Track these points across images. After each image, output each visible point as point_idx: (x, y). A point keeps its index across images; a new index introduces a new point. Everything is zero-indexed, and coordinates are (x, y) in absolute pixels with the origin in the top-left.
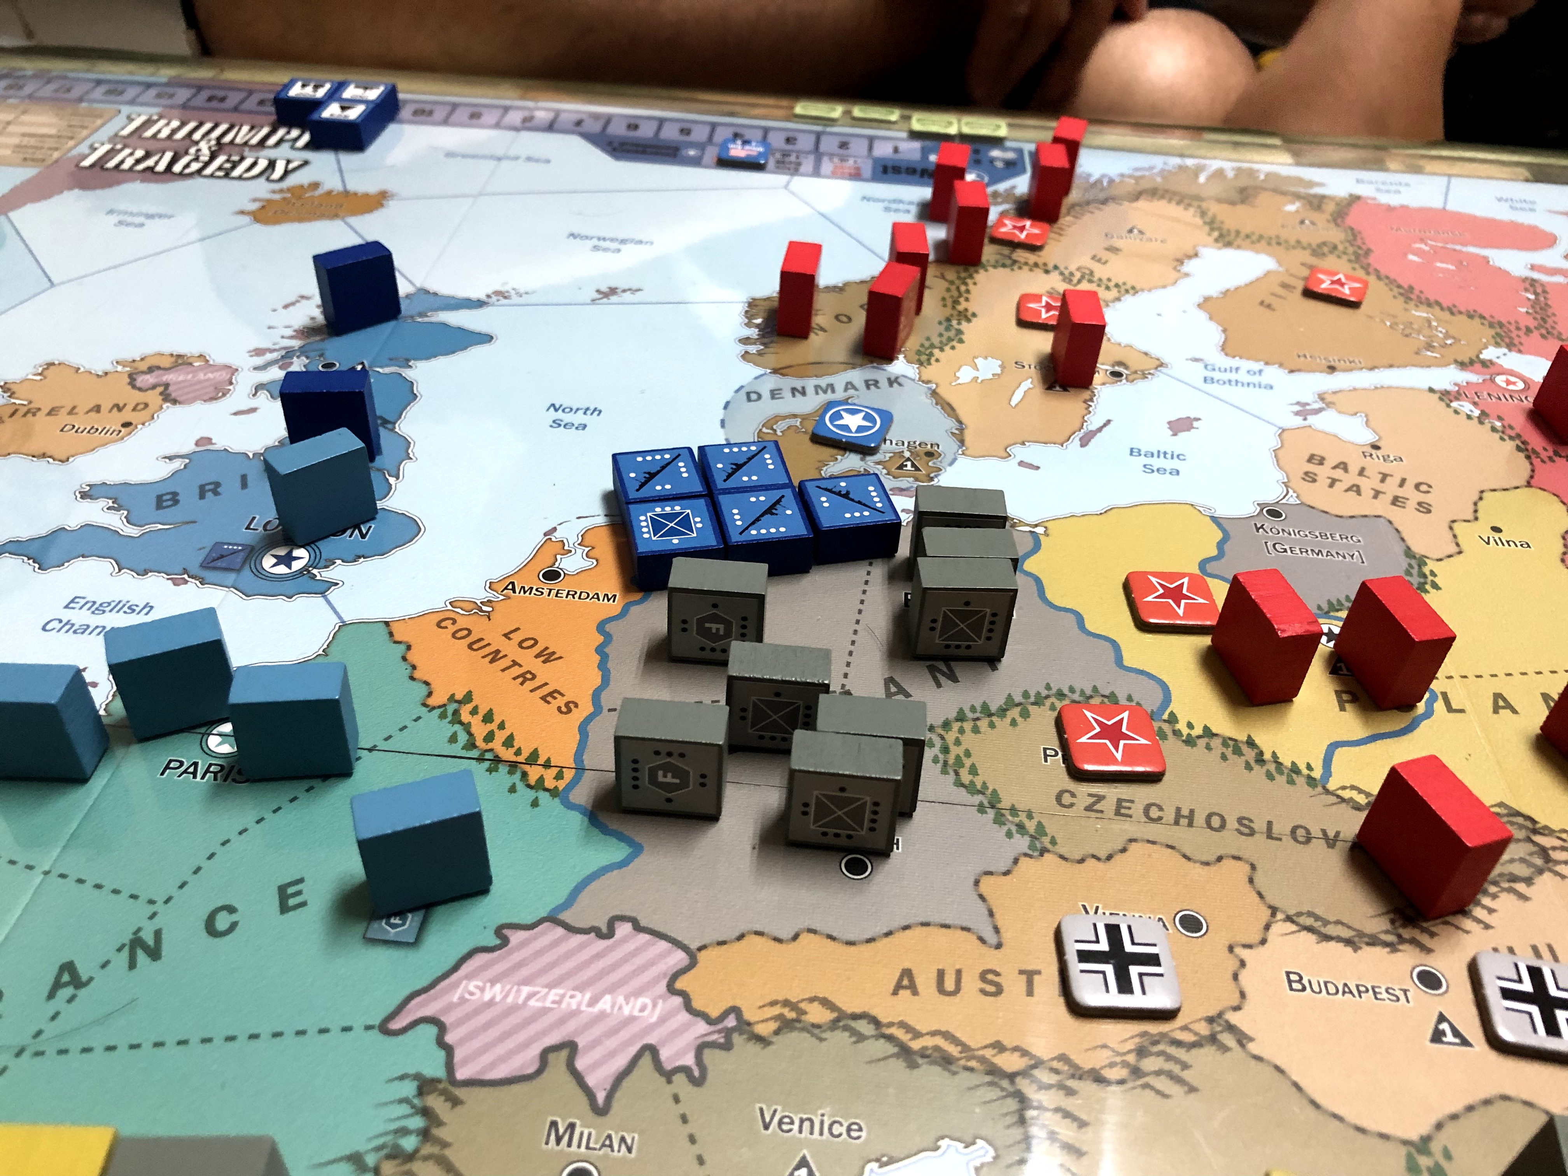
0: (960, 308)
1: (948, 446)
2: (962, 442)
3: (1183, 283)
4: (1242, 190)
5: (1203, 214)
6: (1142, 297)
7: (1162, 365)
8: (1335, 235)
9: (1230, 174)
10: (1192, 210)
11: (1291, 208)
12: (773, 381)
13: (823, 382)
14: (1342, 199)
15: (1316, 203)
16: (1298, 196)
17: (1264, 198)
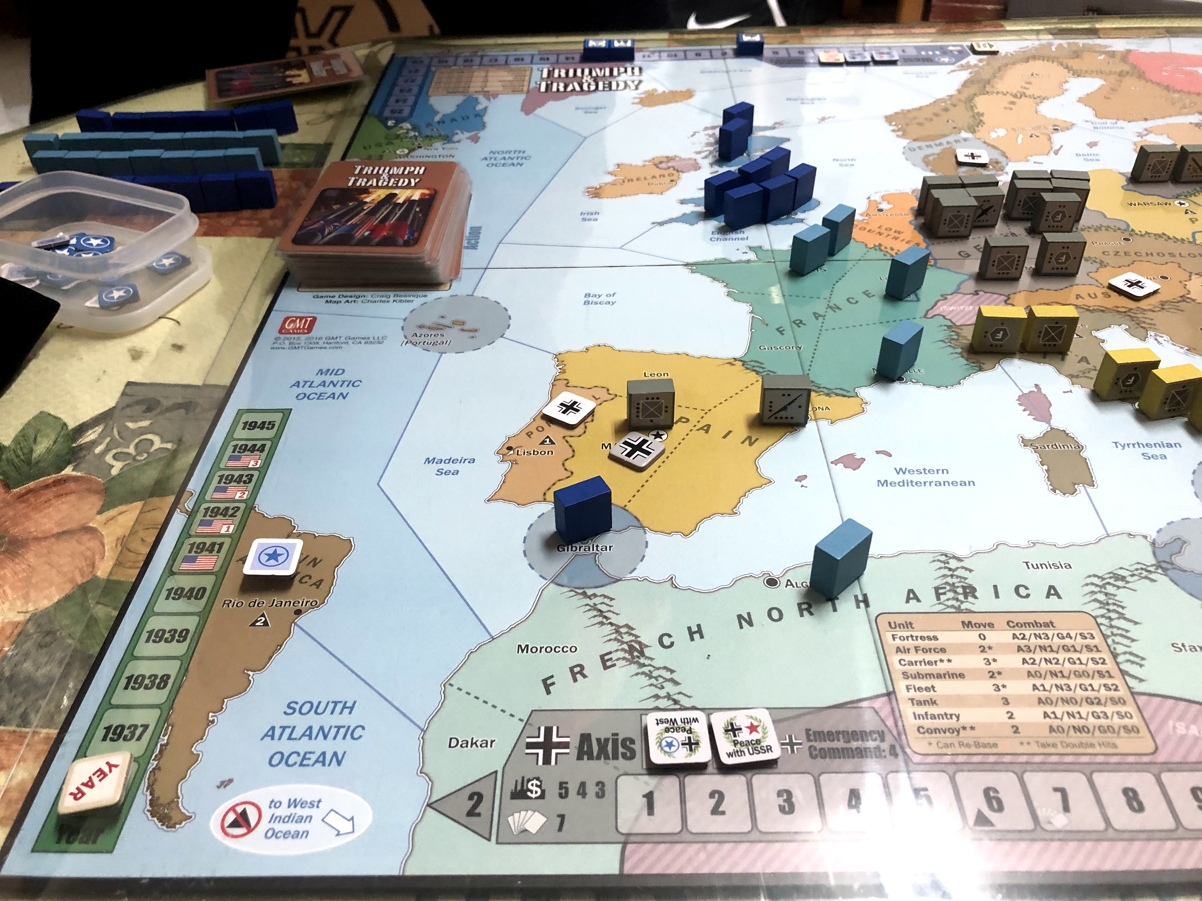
0: (976, 111)
1: (1001, 159)
2: (1007, 157)
3: (1066, 93)
4: (1075, 52)
5: (1062, 64)
6: (1051, 100)
7: (1073, 125)
8: (1126, 68)
9: (1066, 46)
10: (1055, 63)
11: (1100, 58)
12: (916, 144)
13: (938, 142)
14: (1122, 53)
15: (1112, 54)
16: (1101, 53)
17: (1086, 55)
